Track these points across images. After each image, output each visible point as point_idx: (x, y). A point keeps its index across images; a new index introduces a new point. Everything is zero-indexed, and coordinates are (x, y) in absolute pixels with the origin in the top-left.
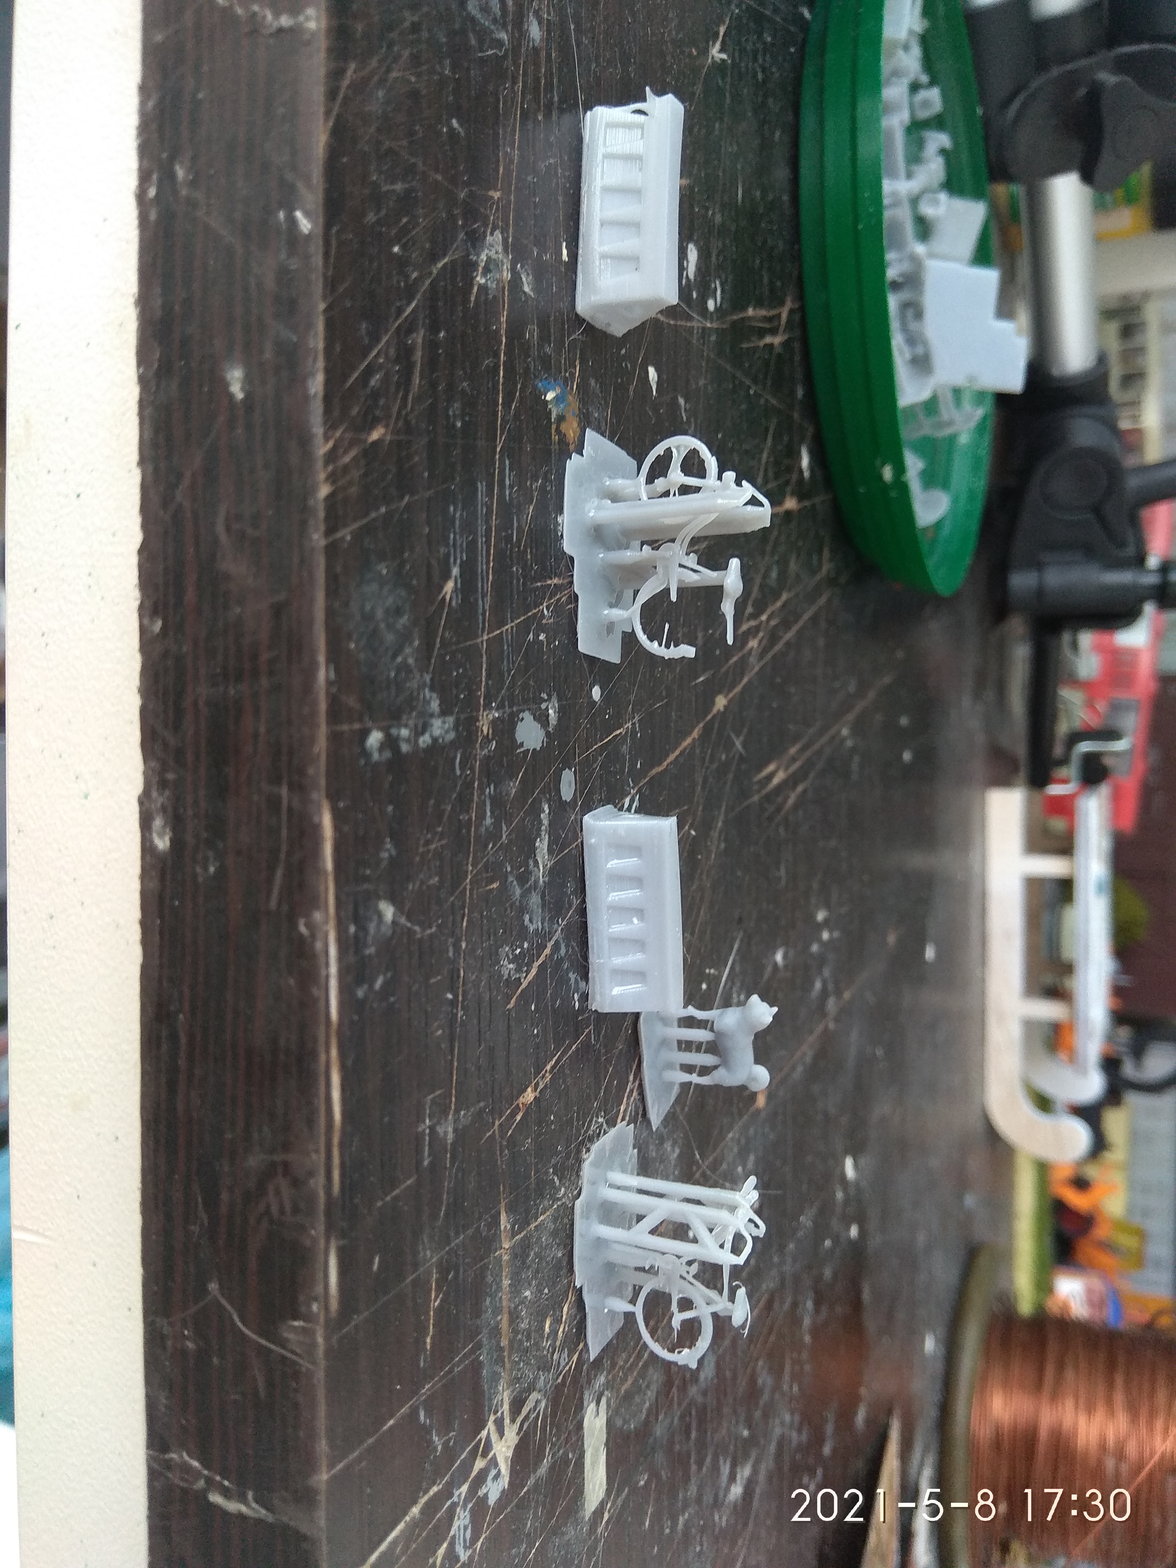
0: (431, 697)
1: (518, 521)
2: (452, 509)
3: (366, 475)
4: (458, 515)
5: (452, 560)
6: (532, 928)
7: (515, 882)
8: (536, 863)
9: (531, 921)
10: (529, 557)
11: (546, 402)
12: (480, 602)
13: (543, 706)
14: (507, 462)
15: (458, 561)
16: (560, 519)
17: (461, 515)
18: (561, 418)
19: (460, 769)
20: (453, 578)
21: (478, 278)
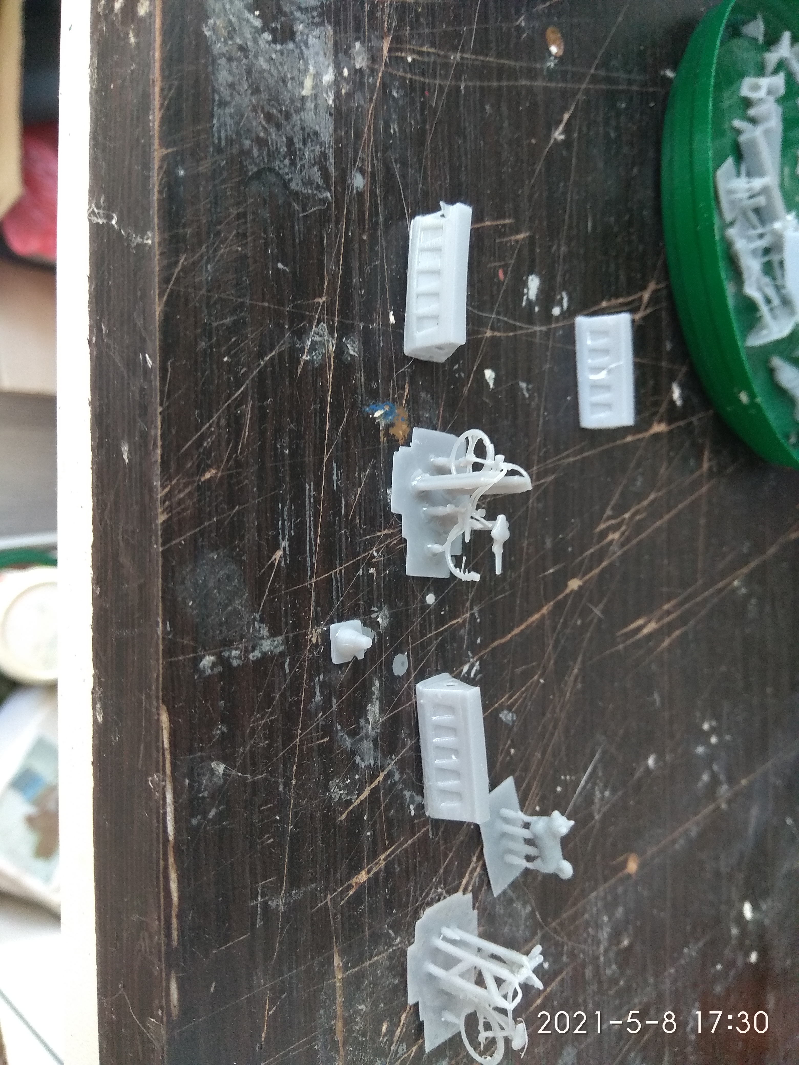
0: (260, 628)
1: (346, 501)
2: (280, 505)
3: (199, 501)
4: (286, 508)
5: (280, 538)
6: (363, 765)
7: (346, 736)
8: (367, 721)
9: (362, 760)
10: (358, 521)
11: (374, 419)
12: (309, 558)
13: (374, 616)
14: (335, 465)
15: (287, 537)
16: (388, 491)
17: (290, 508)
18: (391, 425)
19: (289, 668)
20: (282, 549)
21: (304, 357)
